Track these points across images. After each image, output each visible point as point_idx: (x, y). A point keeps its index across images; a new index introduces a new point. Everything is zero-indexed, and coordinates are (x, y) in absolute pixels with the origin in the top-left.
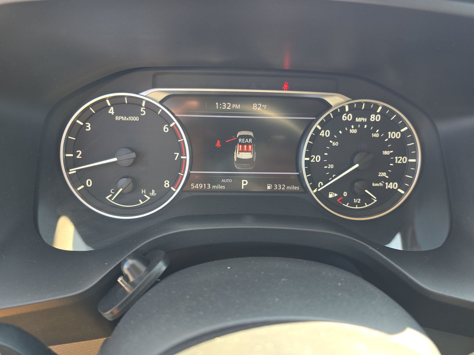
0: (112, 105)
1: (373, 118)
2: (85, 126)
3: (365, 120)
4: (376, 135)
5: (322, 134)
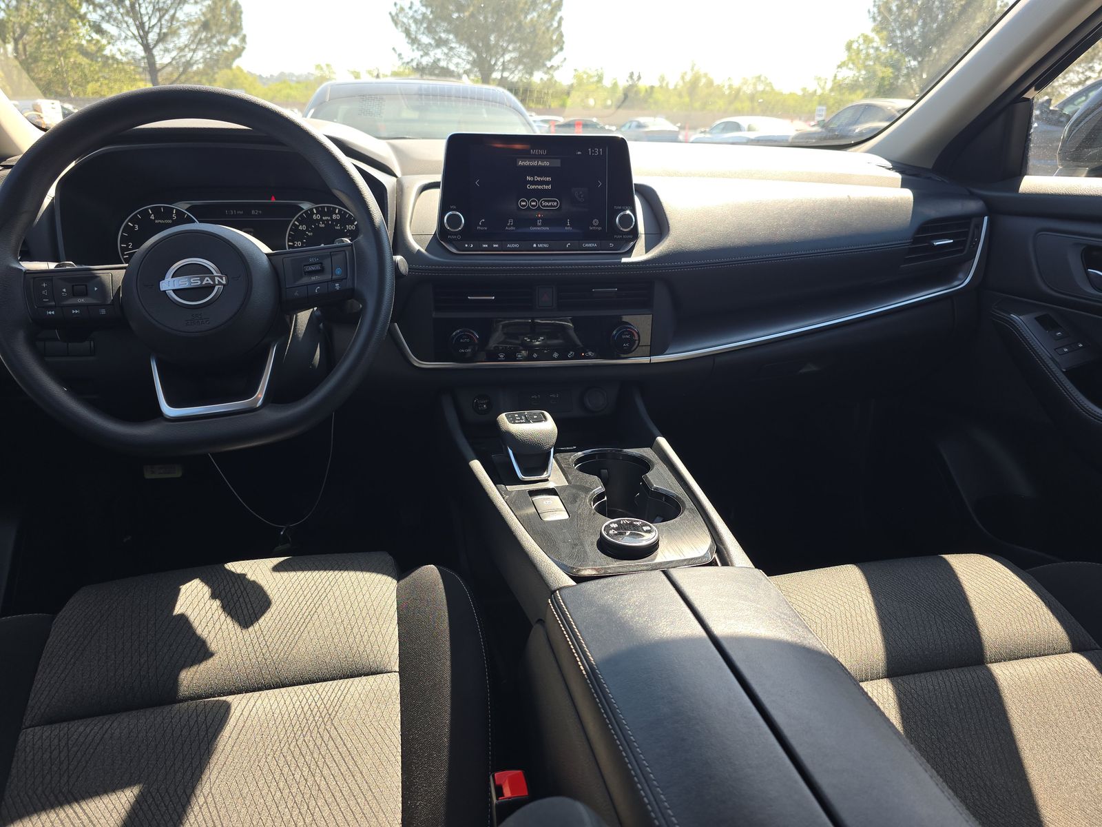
0: (153, 213)
1: (334, 216)
2: (134, 227)
3: (329, 218)
4: (338, 228)
5: (300, 228)
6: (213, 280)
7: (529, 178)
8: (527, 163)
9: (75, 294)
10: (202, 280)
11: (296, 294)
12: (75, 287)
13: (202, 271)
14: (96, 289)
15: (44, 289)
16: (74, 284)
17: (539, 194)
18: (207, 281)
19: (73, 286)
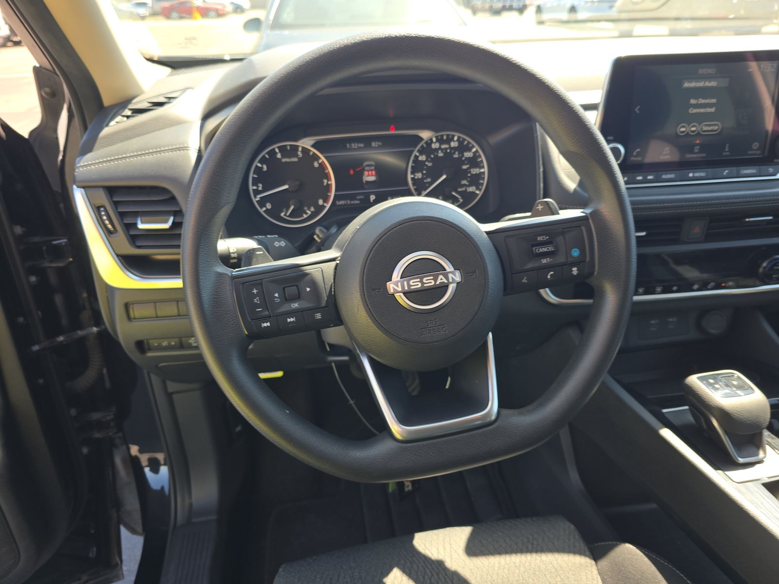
0: (279, 152)
1: (452, 144)
2: (263, 168)
3: (447, 146)
4: (456, 156)
5: (420, 158)
6: (447, 278)
7: (693, 101)
8: (693, 85)
9: (287, 299)
10: (435, 280)
11: (524, 281)
12: (286, 289)
13: (435, 268)
14: (308, 289)
15: (255, 296)
16: (285, 286)
17: (700, 118)
18: (441, 279)
19: (284, 288)
